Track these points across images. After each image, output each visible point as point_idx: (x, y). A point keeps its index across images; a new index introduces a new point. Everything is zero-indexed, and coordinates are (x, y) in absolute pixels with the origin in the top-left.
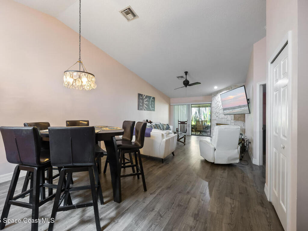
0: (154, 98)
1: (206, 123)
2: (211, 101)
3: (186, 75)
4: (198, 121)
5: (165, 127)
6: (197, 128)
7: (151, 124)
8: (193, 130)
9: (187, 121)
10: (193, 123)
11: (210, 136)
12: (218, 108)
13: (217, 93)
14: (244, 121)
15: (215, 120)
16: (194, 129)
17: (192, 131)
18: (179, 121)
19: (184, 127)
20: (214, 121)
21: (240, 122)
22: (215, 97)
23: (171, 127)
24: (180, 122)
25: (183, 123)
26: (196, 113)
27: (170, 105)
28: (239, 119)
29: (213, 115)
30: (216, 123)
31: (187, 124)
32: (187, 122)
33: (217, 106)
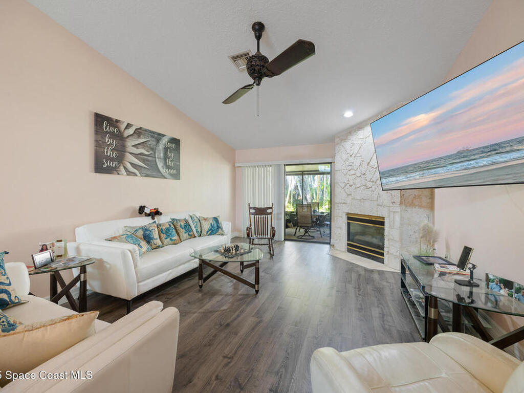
0: (176, 142)
1: (316, 208)
2: (333, 157)
3: (258, 38)
4: (299, 204)
5: (206, 226)
6: (299, 221)
7: (153, 219)
8: (289, 224)
9: (271, 206)
10: (291, 208)
11: (329, 243)
12: (352, 172)
13: (350, 133)
14: (431, 207)
15: (344, 203)
16: (291, 224)
17: (287, 227)
18: (250, 208)
19: (265, 223)
20: (340, 205)
21: (417, 209)
22: (343, 144)
23: (226, 226)
24: (254, 208)
25: (261, 211)
26: (296, 187)
27: (234, 165)
28: (414, 201)
29: (338, 190)
30: (347, 211)
31: (271, 213)
32: (271, 208)
33: (349, 168)
